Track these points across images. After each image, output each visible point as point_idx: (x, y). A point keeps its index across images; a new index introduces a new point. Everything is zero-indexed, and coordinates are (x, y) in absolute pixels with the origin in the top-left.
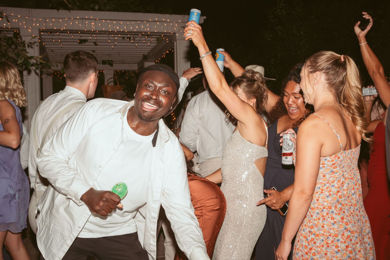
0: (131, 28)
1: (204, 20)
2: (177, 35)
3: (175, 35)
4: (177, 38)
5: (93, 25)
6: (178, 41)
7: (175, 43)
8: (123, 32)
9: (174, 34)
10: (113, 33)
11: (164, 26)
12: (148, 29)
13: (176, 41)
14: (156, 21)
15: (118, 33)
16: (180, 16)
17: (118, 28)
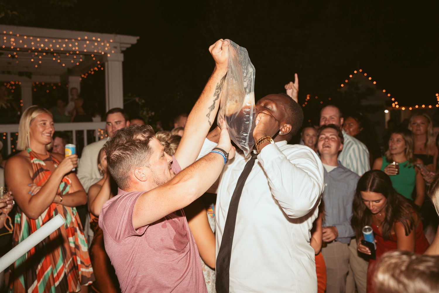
0: (58, 46)
1: (138, 40)
2: (109, 55)
3: (107, 56)
4: (109, 59)
5: (12, 41)
6: (109, 62)
7: (106, 64)
8: (49, 50)
9: (106, 54)
10: (36, 50)
11: (94, 45)
12: (77, 48)
13: (107, 61)
14: (86, 40)
15: (43, 51)
16: (112, 36)
17: (42, 45)
